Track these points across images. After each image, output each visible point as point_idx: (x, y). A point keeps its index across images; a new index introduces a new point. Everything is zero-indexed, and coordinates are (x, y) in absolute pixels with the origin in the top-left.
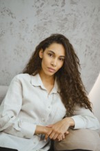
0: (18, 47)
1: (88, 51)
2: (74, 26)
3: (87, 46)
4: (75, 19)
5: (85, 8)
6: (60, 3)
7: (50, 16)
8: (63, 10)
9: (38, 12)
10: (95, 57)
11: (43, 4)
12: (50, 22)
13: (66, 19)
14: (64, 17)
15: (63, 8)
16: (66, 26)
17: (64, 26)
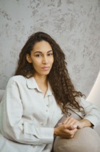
0: (14, 49)
1: (86, 52)
2: (71, 26)
3: (85, 46)
4: (72, 18)
5: (82, 7)
6: (56, 3)
7: (46, 16)
8: (60, 10)
9: (34, 13)
10: (94, 57)
11: (38, 4)
12: (47, 22)
13: (63, 19)
14: (61, 17)
15: (59, 8)
16: (62, 26)
17: (60, 27)
